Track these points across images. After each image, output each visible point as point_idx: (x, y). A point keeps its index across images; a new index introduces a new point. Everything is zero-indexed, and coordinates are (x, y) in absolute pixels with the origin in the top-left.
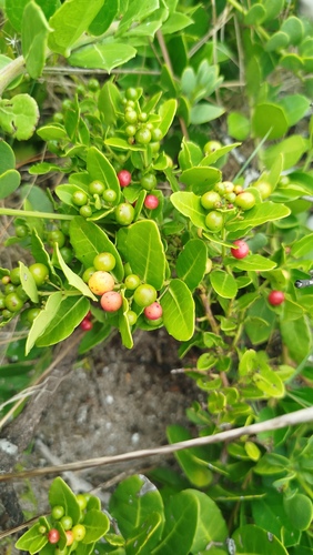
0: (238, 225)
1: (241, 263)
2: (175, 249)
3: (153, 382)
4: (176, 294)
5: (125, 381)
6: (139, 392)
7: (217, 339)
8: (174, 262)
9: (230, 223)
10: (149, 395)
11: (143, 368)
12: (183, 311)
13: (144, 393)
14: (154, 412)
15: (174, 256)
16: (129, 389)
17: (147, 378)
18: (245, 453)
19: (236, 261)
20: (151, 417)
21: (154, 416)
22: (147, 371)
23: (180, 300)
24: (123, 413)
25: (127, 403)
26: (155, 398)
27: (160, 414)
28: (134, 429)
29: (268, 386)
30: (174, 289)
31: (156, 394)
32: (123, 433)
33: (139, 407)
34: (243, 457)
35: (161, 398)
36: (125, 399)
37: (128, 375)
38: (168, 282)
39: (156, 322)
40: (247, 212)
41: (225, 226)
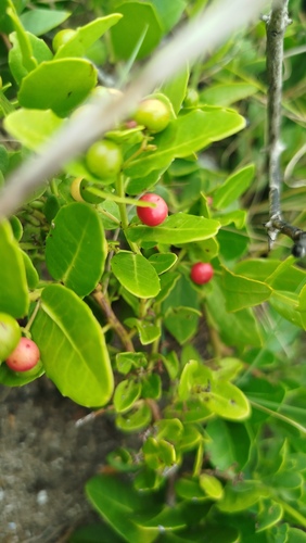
0: (147, 163)
1: (160, 232)
2: (37, 231)
3: (47, 415)
4: (59, 312)
5: (10, 428)
6: (33, 434)
7: (136, 358)
8: (40, 252)
9: (131, 163)
10: (47, 435)
11: (30, 403)
12: (79, 345)
13: (39, 434)
14: (59, 453)
15: (36, 243)
16: (17, 435)
17: (38, 413)
18: (202, 492)
19: (148, 231)
20: (57, 463)
21: (61, 459)
22: (37, 403)
23: (68, 323)
24: (17, 471)
25: (20, 456)
26: (56, 436)
27: (68, 453)
28: (37, 486)
29: (224, 405)
30: (52, 304)
31: (55, 429)
32: (23, 499)
33: (37, 454)
34: (201, 499)
35: (64, 431)
36: (16, 451)
37: (13, 417)
38: (38, 293)
39: (33, 371)
40: (159, 135)
41: (123, 170)
